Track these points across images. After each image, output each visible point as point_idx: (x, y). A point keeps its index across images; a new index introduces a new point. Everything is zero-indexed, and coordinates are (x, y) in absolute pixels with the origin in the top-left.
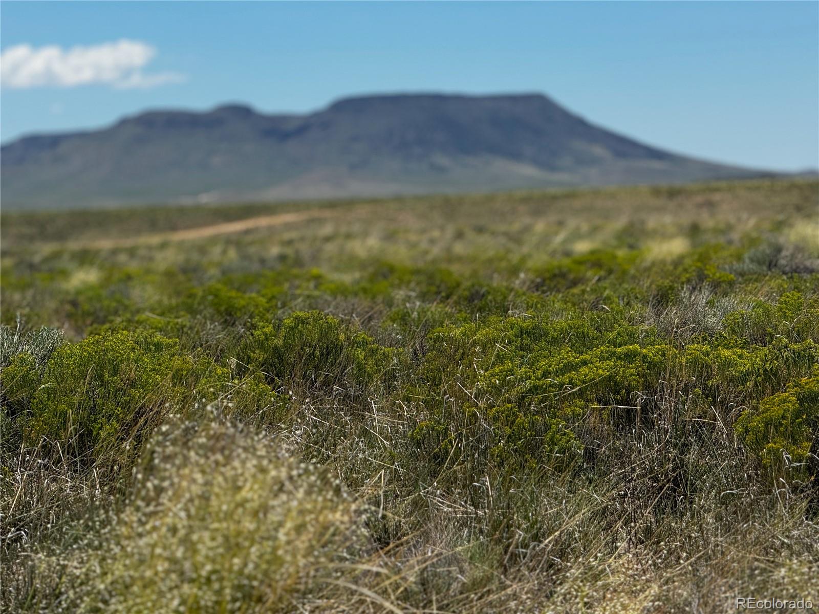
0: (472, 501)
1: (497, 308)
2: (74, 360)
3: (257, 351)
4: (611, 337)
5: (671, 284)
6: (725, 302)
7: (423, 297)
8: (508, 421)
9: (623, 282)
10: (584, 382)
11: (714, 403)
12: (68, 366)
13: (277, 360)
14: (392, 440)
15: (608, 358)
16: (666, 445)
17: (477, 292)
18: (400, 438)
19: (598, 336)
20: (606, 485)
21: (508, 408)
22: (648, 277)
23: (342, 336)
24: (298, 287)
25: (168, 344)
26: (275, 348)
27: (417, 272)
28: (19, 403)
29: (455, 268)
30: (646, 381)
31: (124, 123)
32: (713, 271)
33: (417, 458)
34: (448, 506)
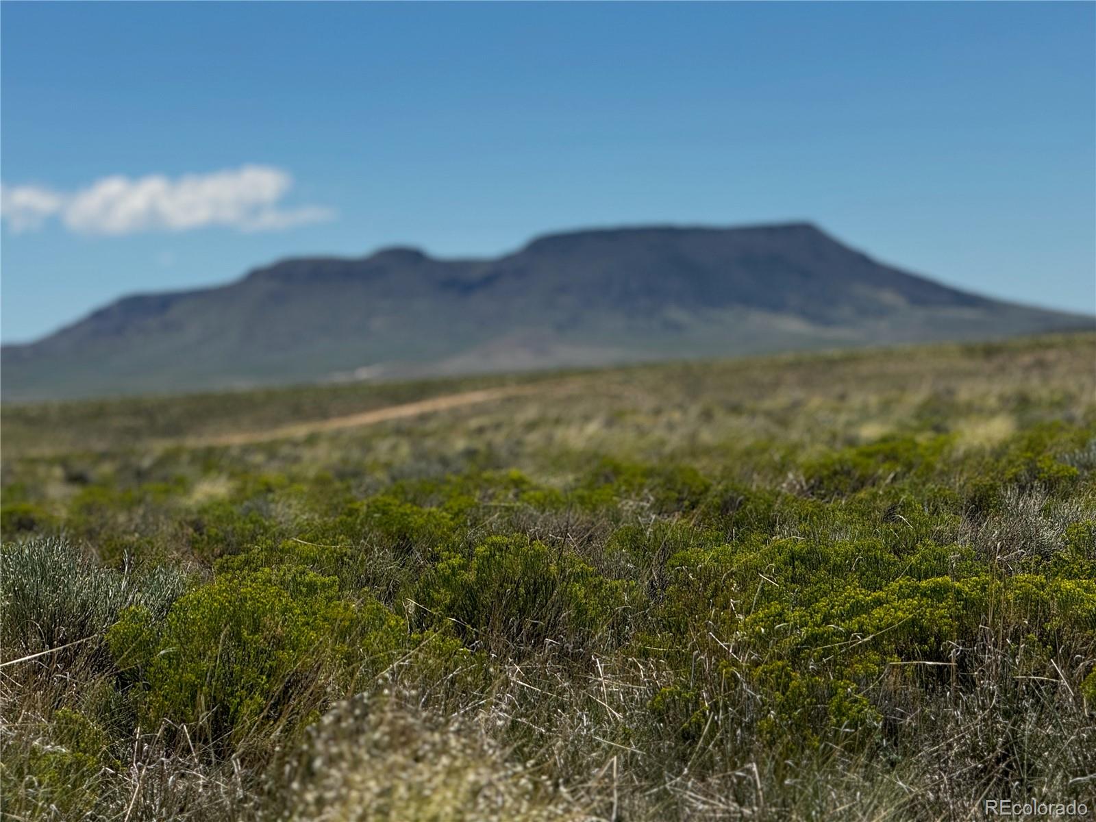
0: (736, 796)
1: (759, 521)
2: (202, 614)
3: (442, 591)
4: (913, 561)
5: (992, 482)
6: (1065, 509)
7: (661, 508)
8: (779, 684)
9: (927, 480)
10: (879, 629)
11: (1054, 654)
12: (194, 622)
13: (468, 602)
14: (625, 711)
15: (909, 596)
16: (992, 712)
17: (732, 499)
18: (636, 708)
19: (895, 561)
20: (914, 768)
21: (778, 667)
22: (961, 473)
23: (553, 568)
24: (492, 497)
25: (324, 584)
26: (465, 586)
27: (649, 473)
28: (132, 672)
29: (701, 465)
30: (962, 624)
31: (255, 275)
32: (1048, 463)
33: (660, 736)
34: (704, 803)
